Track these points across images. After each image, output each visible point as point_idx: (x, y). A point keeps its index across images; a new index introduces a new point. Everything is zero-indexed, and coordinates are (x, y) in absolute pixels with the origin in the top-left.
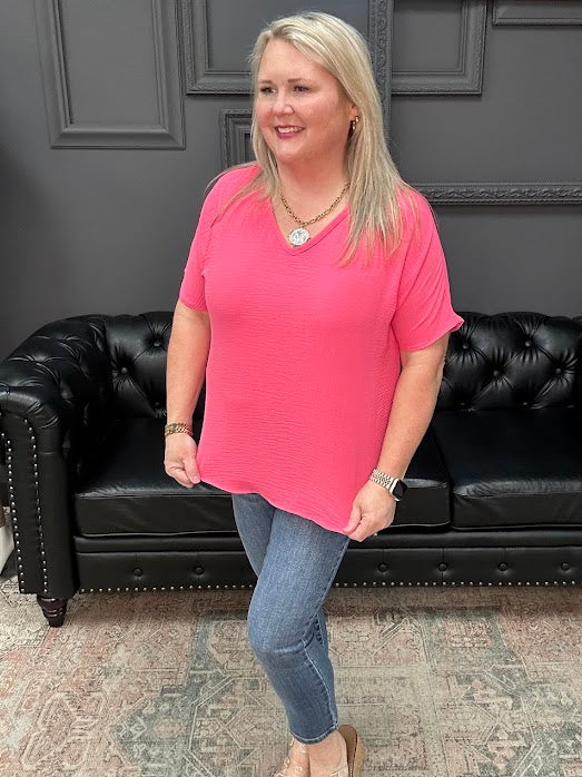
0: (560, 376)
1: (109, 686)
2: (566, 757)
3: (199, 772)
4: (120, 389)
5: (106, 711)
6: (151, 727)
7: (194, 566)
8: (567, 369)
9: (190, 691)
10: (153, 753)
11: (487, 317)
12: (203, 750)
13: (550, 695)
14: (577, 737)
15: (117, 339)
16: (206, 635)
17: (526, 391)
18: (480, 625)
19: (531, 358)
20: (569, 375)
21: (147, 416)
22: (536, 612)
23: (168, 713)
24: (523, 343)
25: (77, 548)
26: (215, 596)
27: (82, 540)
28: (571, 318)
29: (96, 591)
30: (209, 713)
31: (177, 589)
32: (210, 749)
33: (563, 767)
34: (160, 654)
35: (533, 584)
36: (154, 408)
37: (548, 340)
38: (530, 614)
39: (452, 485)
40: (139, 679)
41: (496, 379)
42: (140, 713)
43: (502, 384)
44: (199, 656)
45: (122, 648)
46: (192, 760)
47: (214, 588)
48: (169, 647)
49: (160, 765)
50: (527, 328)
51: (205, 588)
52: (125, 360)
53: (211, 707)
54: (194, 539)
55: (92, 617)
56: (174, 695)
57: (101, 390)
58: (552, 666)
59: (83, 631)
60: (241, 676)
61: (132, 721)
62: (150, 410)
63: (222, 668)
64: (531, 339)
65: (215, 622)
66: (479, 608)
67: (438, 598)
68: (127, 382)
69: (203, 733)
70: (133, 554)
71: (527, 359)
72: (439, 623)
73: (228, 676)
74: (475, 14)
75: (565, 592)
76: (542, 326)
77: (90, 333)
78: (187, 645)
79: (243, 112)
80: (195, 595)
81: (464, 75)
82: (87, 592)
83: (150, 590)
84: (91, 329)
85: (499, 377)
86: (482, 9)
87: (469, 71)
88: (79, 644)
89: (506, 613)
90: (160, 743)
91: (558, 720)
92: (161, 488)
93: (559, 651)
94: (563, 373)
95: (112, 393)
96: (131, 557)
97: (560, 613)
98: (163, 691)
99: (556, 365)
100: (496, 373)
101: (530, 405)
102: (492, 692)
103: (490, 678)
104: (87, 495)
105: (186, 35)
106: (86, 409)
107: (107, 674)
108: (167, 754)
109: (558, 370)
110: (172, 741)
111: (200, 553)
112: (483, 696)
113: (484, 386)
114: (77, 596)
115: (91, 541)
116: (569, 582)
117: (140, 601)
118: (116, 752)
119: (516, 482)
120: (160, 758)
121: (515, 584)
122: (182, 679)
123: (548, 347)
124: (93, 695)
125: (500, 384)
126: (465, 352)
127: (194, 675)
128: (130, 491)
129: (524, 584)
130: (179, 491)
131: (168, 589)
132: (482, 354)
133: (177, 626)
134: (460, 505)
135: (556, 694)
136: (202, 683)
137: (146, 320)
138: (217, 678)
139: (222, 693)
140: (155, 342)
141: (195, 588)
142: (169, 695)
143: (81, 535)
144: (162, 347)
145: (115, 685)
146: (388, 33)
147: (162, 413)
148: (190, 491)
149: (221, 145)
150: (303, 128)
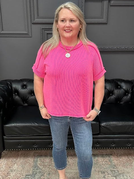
1: (12, 174)
4: (15, 98)
7: (34, 144)
8: (129, 93)
9: (33, 176)
11: (109, 80)
15: (15, 86)
16: (37, 161)
17: (119, 99)
18: (107, 159)
20: (129, 95)
21: (22, 105)
22: (121, 155)
24: (118, 87)
25: (4, 139)
26: (39, 151)
28: (130, 80)
29: (9, 150)
31: (30, 149)
34: (26, 166)
35: (120, 148)
36: (24, 103)
37: (124, 86)
38: (119, 156)
39: (100, 123)
40: (20, 172)
41: (111, 96)
43: (113, 97)
44: (36, 166)
45: (16, 165)
47: (39, 149)
48: (27, 164)
50: (119, 83)
51: (37, 149)
52: (16, 91)
54: (34, 137)
55: (8, 157)
56: (29, 177)
57: (10, 98)
58: (126, 169)
59: (6, 160)
60: (46, 172)
62: (22, 103)
63: (41, 170)
64: (120, 86)
65: (39, 158)
67: (97, 152)
68: (17, 97)
70: (19, 141)
71: (119, 91)
72: (96, 158)
73: (43, 172)
74: (106, 3)
75: (129, 150)
76: (123, 82)
77: (7, 84)
78: (32, 164)
79: (46, 28)
80: (34, 151)
81: (103, 18)
82: (7, 150)
83: (23, 150)
84: (7, 83)
85: (112, 95)
86: (107, 1)
88: (5, 163)
89: (114, 156)
92: (25, 123)
93: (127, 165)
94: (128, 94)
95: (13, 100)
96: (18, 141)
97: (127, 155)
98: (26, 175)
99: (126, 92)
100: (111, 94)
101: (120, 102)
102: (110, 176)
103: (109, 172)
104: (7, 125)
105: (32, 8)
106: (6, 103)
107: (12, 171)
109: (127, 94)
111: (36, 140)
112: (108, 177)
113: (108, 98)
114: (4, 151)
115: (7, 137)
116: (130, 148)
117: (20, 153)
119: (116, 122)
121: (116, 148)
122: (31, 173)
123: (124, 88)
124: (8, 176)
125: (112, 97)
127: (34, 171)
128: (18, 124)
129: (118, 148)
130: (30, 124)
131: (27, 150)
132: (107, 89)
133: (30, 159)
134: (102, 128)
135: (126, 176)
136: (36, 173)
137: (22, 81)
138: (40, 172)
139: (41, 176)
140: (24, 86)
141: (34, 149)
142: (28, 177)
143: (5, 136)
144: (26, 88)
145: (14, 174)
146: (84, 8)
147: (26, 104)
148: (33, 124)
149: (41, 36)
150: (72, 30)
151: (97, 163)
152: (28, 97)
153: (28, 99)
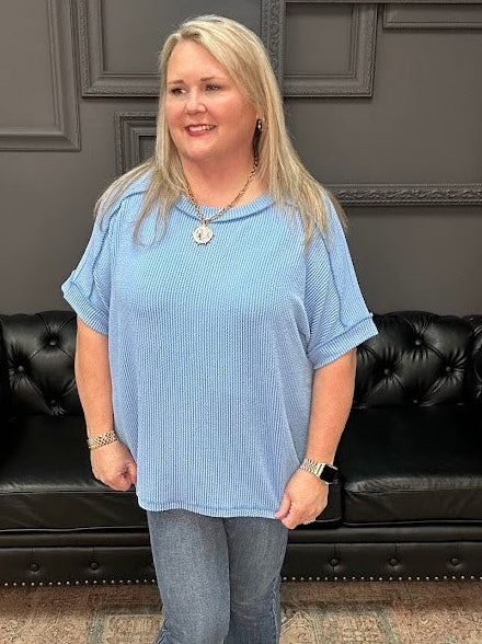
0: (448, 375)
4: (17, 388)
7: (90, 560)
8: (458, 367)
11: (377, 315)
15: (14, 338)
16: (101, 629)
17: (416, 389)
18: (371, 620)
19: (421, 357)
20: (458, 374)
21: (42, 413)
22: (426, 606)
24: (413, 341)
26: (109, 591)
28: (461, 317)
31: (72, 584)
36: (50, 406)
37: (437, 339)
39: (344, 481)
41: (386, 376)
43: (393, 382)
47: (109, 583)
48: (64, 641)
50: (417, 328)
51: (100, 583)
52: (22, 358)
54: (89, 535)
62: (43, 405)
64: (421, 338)
65: (110, 617)
66: (370, 603)
67: (329, 592)
68: (23, 380)
70: (30, 550)
71: (417, 357)
72: (330, 618)
74: (366, 18)
75: (455, 587)
76: (432, 325)
78: (82, 639)
79: (137, 115)
80: (90, 590)
81: (354, 77)
83: (46, 585)
85: (390, 375)
86: (372, 13)
87: (360, 74)
89: (397, 607)
92: (57, 484)
94: (453, 371)
95: (9, 392)
96: (27, 553)
97: (450, 607)
99: (445, 364)
100: (386, 371)
101: (422, 399)
105: (82, 38)
109: (448, 369)
111: (96, 549)
113: (374, 385)
116: (458, 578)
117: (36, 596)
119: (406, 479)
121: (405, 579)
123: (437, 346)
125: (390, 382)
129: (414, 579)
130: (75, 487)
131: (64, 584)
132: (373, 353)
133: (73, 620)
134: (351, 500)
137: (41, 318)
140: (51, 341)
141: (91, 584)
144: (58, 346)
146: (280, 37)
147: (58, 410)
148: (85, 487)
149: (116, 147)
150: (215, 126)
151: (332, 635)
152: (65, 383)
153: (65, 389)
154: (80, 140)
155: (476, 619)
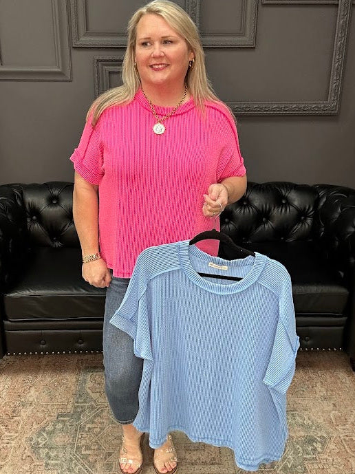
0: (303, 222)
1: (25, 413)
2: (308, 456)
3: (80, 466)
4: (32, 230)
5: (23, 428)
6: (51, 438)
7: (78, 338)
8: (309, 217)
9: (75, 416)
10: (52, 455)
11: (258, 185)
12: (83, 452)
13: (298, 418)
14: (315, 444)
15: (30, 199)
16: (85, 381)
17: (283, 231)
19: (286, 210)
20: (309, 221)
21: (49, 246)
23: (62, 430)
24: (280, 201)
25: (5, 328)
26: (90, 357)
27: (9, 322)
28: (311, 185)
29: (17, 354)
30: (87, 429)
31: (67, 353)
32: (88, 452)
33: (306, 463)
34: (57, 393)
36: (53, 241)
37: (296, 199)
40: (43, 409)
41: (264, 223)
42: (44, 431)
43: (268, 226)
44: (81, 395)
45: (33, 390)
46: (76, 458)
47: (90, 352)
48: (62, 389)
49: (57, 462)
50: (283, 192)
51: (84, 353)
52: (35, 211)
53: (88, 426)
54: (78, 322)
55: (14, 370)
56: (65, 419)
57: (20, 230)
58: (299, 401)
59: (9, 378)
60: (106, 407)
61: (39, 434)
62: (48, 241)
63: (95, 402)
64: (286, 198)
65: (91, 373)
68: (36, 225)
69: (83, 442)
70: (40, 331)
71: (283, 211)
73: (99, 407)
75: (307, 355)
76: (293, 190)
77: (13, 195)
78: (73, 388)
80: (78, 357)
81: (244, 36)
82: (12, 355)
83: (50, 353)
84: (14, 192)
85: (267, 222)
87: (248, 32)
88: (6, 387)
90: (56, 449)
91: (303, 434)
92: (57, 290)
93: (303, 391)
94: (305, 219)
95: (27, 232)
96: (39, 334)
98: (59, 416)
99: (301, 215)
100: (264, 219)
101: (285, 239)
104: (11, 295)
105: (72, 10)
106: (10, 242)
107: (23, 406)
108: (61, 455)
109: (303, 218)
110: (64, 447)
111: (82, 331)
113: (256, 228)
114: (5, 356)
115: (13, 324)
116: (309, 349)
117: (44, 361)
118: (29, 454)
120: (57, 457)
122: (70, 408)
123: (296, 203)
124: (16, 418)
125: (266, 226)
126: (245, 206)
127: (78, 406)
128: (38, 292)
130: (68, 292)
131: (61, 353)
132: (256, 208)
133: (67, 376)
135: (301, 417)
136: (82, 411)
137: (47, 186)
138: (92, 408)
139: (95, 417)
140: (54, 200)
141: (78, 353)
142: (62, 418)
143: (7, 320)
144: (58, 204)
145: (29, 412)
146: (198, 10)
147: (58, 244)
148: (75, 292)
149: (94, 79)
150: (168, 65)
152: (62, 226)
153: (62, 231)
154: (72, 74)
155: (320, 375)
